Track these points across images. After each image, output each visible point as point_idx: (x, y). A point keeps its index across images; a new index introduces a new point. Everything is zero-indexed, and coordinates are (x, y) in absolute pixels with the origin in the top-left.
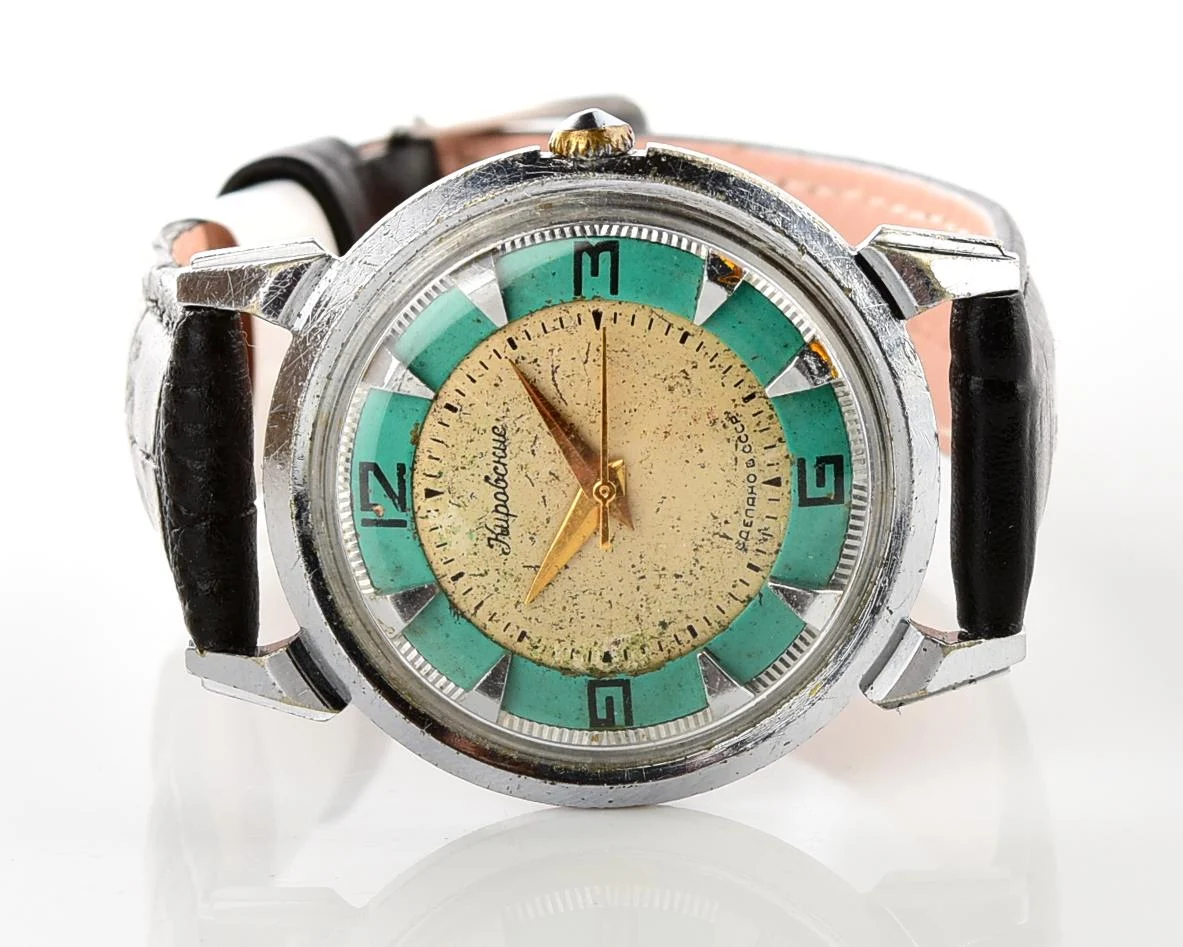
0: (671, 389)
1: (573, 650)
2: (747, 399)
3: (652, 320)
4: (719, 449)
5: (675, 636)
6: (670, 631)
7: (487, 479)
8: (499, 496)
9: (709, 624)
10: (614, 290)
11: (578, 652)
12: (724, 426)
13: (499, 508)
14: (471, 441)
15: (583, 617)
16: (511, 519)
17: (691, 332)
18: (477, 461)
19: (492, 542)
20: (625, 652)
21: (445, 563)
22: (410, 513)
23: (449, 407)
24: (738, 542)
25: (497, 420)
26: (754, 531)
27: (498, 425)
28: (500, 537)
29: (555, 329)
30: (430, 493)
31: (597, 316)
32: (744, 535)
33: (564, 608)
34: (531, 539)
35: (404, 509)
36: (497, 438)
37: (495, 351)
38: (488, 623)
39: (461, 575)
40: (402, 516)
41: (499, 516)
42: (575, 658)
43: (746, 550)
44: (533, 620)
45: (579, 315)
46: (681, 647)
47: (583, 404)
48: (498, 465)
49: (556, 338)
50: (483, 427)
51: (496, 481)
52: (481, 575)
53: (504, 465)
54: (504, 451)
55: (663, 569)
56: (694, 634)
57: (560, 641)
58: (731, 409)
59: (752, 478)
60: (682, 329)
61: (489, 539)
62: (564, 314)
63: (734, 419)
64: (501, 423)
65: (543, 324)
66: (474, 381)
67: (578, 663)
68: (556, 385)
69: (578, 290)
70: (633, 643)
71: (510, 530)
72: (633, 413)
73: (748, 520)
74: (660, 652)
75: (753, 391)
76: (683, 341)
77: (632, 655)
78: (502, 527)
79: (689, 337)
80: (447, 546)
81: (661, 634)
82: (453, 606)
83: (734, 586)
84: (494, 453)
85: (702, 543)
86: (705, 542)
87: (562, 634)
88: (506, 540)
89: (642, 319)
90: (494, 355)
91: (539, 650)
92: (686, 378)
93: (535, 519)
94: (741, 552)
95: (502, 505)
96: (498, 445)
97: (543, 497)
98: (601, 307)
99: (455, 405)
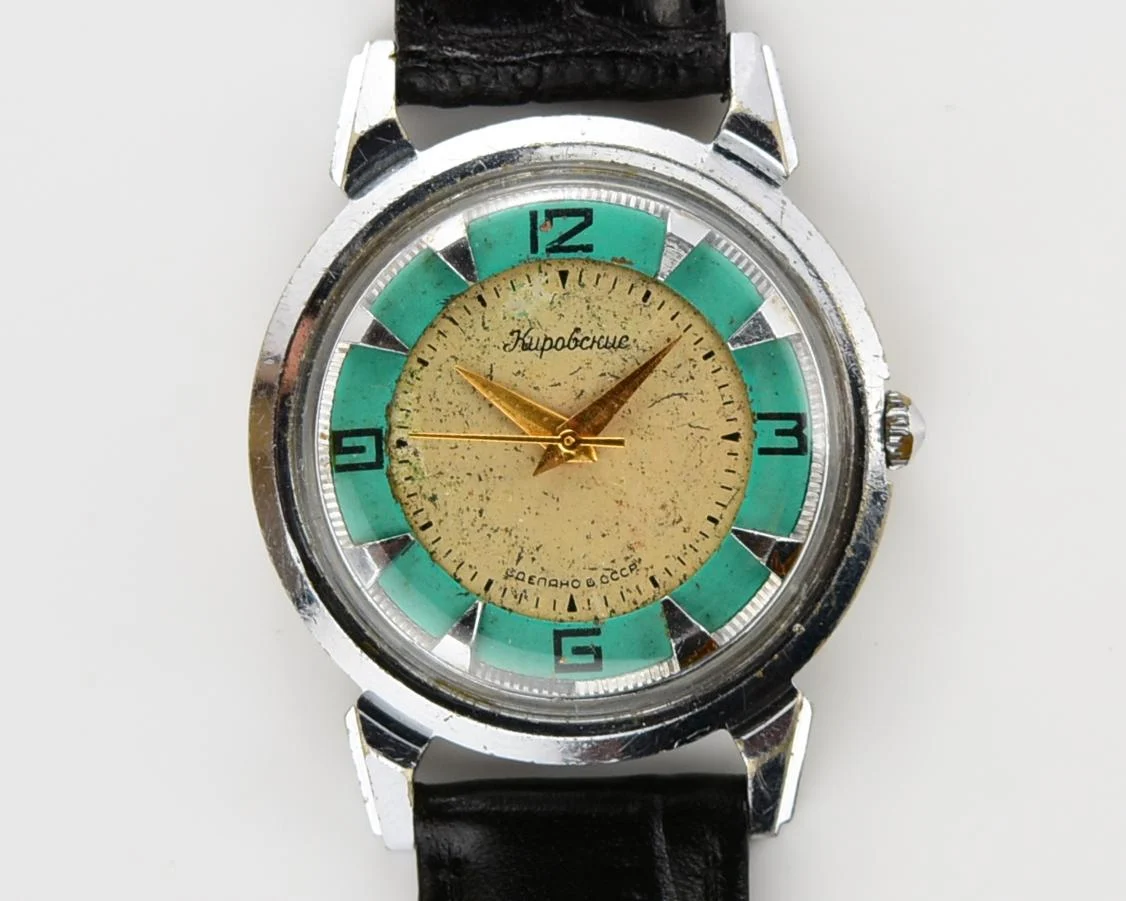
0: (663, 507)
1: (408, 411)
2: (652, 579)
3: (730, 489)
4: (605, 553)
5: (422, 510)
6: (428, 505)
7: (577, 330)
8: (561, 342)
9: (434, 543)
10: (763, 451)
11: (407, 416)
12: (627, 558)
13: (548, 342)
14: (615, 316)
15: (441, 421)
16: (539, 353)
17: (719, 526)
18: (595, 322)
19: (516, 334)
20: (407, 461)
21: (495, 289)
22: (545, 257)
23: (648, 295)
24: (513, 571)
25: (635, 341)
26: (525, 585)
27: (630, 342)
28: (520, 342)
29: (723, 396)
30: (564, 275)
31: (735, 437)
32: (521, 576)
33: (451, 403)
34: (519, 372)
35: (549, 251)
36: (618, 340)
37: (701, 339)
38: (436, 330)
39: (484, 304)
40: (542, 249)
41: (542, 341)
42: (401, 412)
43: (506, 578)
44: (439, 373)
45: (735, 419)
46: (411, 515)
47: (650, 423)
48: (590, 342)
49: (714, 398)
50: (628, 326)
51: (576, 339)
52: (483, 324)
53: (591, 347)
54: (605, 346)
55: (488, 499)
56: (424, 528)
57: (418, 398)
58: (643, 565)
59: (576, 584)
60: (721, 518)
61: (519, 332)
62: (736, 405)
63: (633, 567)
64: (632, 344)
65: (727, 385)
66: (673, 318)
67: (398, 417)
68: (668, 397)
69: (762, 417)
70: (415, 469)
71: (528, 352)
72: (640, 471)
73: (535, 580)
74: (406, 494)
75: (661, 585)
76: (711, 519)
77: (404, 468)
78: (531, 344)
79: (713, 525)
80: (512, 291)
81: (424, 496)
82: (453, 298)
83: (470, 566)
84: (602, 337)
85: (513, 537)
86: (514, 539)
87: (424, 401)
88: (518, 348)
89: (731, 480)
90: (697, 338)
91: (409, 379)
92: (674, 522)
93: (538, 376)
94: (504, 573)
95: (553, 344)
96: (611, 341)
97: (559, 384)
98: (742, 441)
99: (650, 300)
